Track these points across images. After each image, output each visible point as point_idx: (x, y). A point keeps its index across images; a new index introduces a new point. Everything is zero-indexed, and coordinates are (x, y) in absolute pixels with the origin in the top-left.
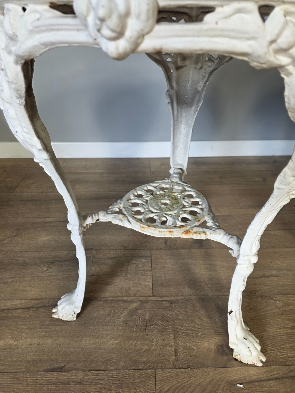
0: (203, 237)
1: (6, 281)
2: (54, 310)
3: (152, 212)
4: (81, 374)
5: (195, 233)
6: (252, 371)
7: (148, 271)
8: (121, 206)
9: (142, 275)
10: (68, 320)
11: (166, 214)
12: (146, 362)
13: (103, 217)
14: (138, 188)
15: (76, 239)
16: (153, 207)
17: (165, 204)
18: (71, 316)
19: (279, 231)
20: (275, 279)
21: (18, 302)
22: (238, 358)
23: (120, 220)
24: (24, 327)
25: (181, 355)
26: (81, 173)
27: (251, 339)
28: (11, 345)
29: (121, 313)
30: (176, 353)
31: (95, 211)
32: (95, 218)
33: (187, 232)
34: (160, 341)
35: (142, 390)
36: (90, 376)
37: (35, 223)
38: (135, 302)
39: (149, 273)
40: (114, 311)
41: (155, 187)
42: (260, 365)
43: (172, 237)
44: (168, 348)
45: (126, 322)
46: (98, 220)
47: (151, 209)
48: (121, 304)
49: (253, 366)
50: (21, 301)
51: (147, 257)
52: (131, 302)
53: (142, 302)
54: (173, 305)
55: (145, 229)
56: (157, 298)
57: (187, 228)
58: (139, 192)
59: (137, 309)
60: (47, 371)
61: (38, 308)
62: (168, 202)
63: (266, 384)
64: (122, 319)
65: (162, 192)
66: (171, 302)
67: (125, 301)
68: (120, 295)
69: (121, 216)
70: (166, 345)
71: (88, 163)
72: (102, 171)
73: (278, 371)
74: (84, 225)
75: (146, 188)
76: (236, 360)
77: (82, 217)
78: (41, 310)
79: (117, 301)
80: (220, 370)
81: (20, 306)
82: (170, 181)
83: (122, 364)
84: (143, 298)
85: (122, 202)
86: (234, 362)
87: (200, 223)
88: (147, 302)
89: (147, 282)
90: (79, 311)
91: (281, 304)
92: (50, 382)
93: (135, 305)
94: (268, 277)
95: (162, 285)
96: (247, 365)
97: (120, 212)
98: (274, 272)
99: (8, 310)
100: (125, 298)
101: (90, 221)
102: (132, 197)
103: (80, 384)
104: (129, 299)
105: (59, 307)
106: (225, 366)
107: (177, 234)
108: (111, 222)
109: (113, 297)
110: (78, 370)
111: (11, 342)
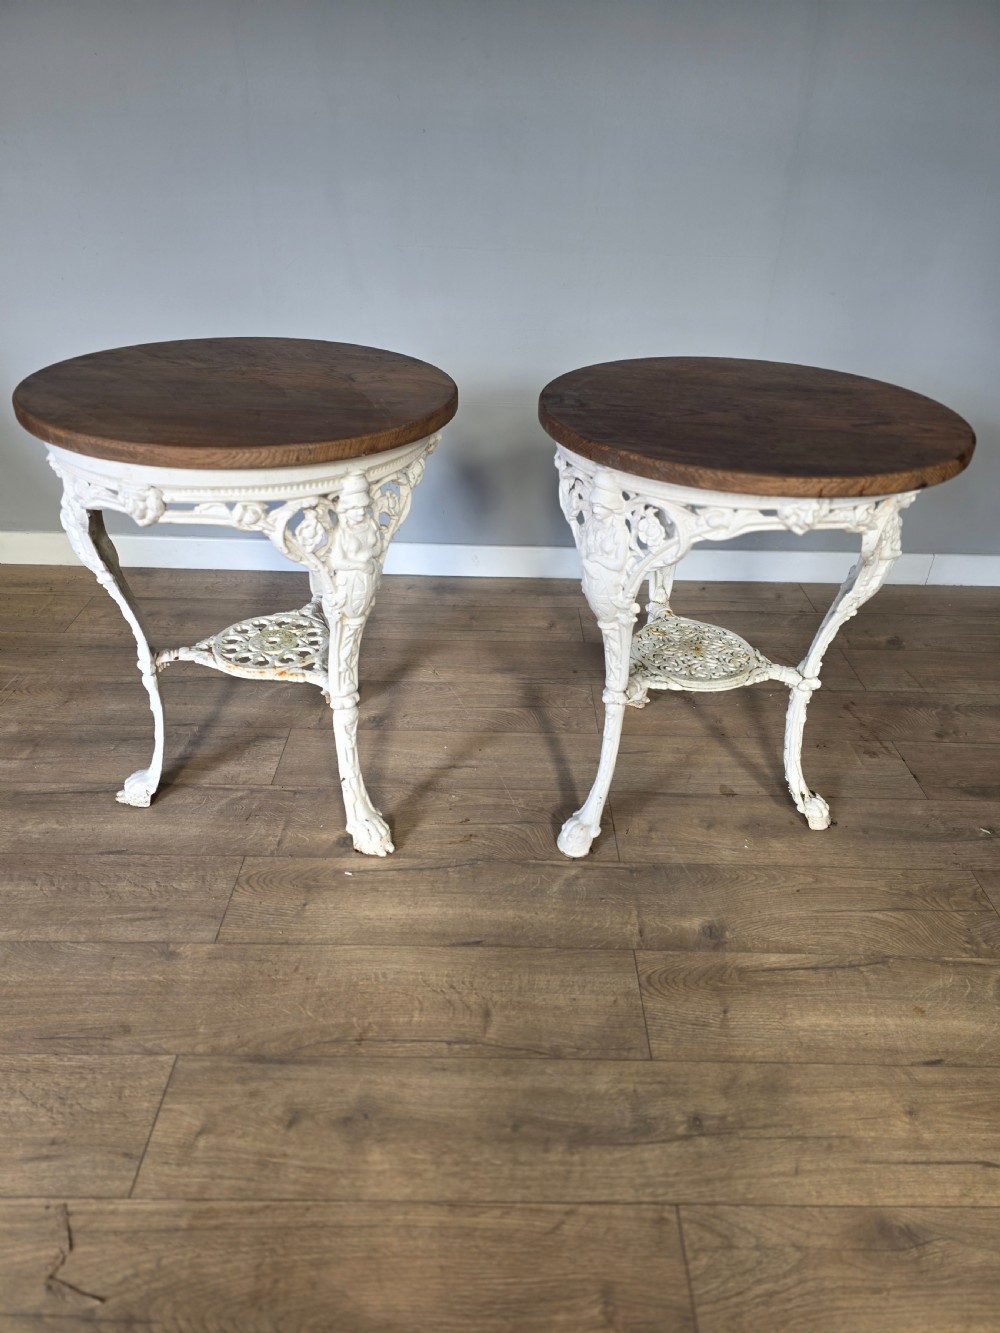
0: (301, 680)
1: (49, 760)
2: (119, 794)
3: (250, 651)
4: (147, 858)
5: (292, 674)
6: (372, 863)
7: (276, 755)
8: (212, 643)
9: (264, 760)
10: (139, 806)
11: (267, 654)
12: (235, 850)
13: (184, 655)
14: (244, 622)
15: (149, 682)
16: (253, 646)
17: (274, 642)
18: (142, 799)
19: (519, 709)
20: (469, 770)
21: (67, 785)
22: (357, 847)
23: (205, 658)
24: (74, 812)
25: (286, 845)
26: (199, 600)
27: (376, 822)
28: (55, 829)
29: (218, 802)
30: (279, 843)
31: (176, 647)
32: (174, 655)
33: (282, 673)
34: (263, 832)
35: (222, 873)
36: (159, 859)
37: (102, 683)
38: (243, 790)
39: (277, 759)
40: (208, 800)
41: (271, 621)
42: (384, 854)
43: (264, 678)
44: (271, 838)
45: (221, 812)
46: (177, 658)
47: (251, 648)
48: (221, 792)
49: (375, 856)
50: (72, 785)
51: (279, 738)
52: (237, 790)
53: (252, 791)
54: (297, 796)
55: (231, 669)
56: (277, 788)
57: (283, 669)
58: (245, 627)
59: (241, 798)
60: (102, 854)
61: (97, 792)
62: (278, 640)
63: (383, 873)
64: (216, 808)
65: (277, 628)
66: (295, 793)
67: (228, 789)
68: (221, 782)
69: (206, 654)
70: (268, 836)
71: (220, 580)
72: (244, 597)
73: (405, 862)
74: (158, 663)
75: (256, 623)
76: (357, 851)
77: (155, 651)
78: (101, 795)
79: (214, 789)
80: (331, 859)
81: (70, 790)
82: (297, 614)
83: (203, 850)
84: (255, 787)
85: (215, 638)
86: (354, 853)
87: (304, 665)
88: (259, 791)
89: (270, 768)
90: (153, 790)
91: (457, 798)
92: (105, 864)
93: (240, 794)
94: (461, 767)
95: (291, 773)
96: (369, 856)
97: (209, 650)
98: (474, 762)
99: (51, 793)
100: (227, 786)
101: (166, 658)
102: (231, 632)
103: (144, 865)
104: (233, 787)
105: (126, 786)
106: (340, 856)
107: (269, 675)
108: (193, 662)
109: (210, 784)
110: (144, 854)
111: (56, 826)
